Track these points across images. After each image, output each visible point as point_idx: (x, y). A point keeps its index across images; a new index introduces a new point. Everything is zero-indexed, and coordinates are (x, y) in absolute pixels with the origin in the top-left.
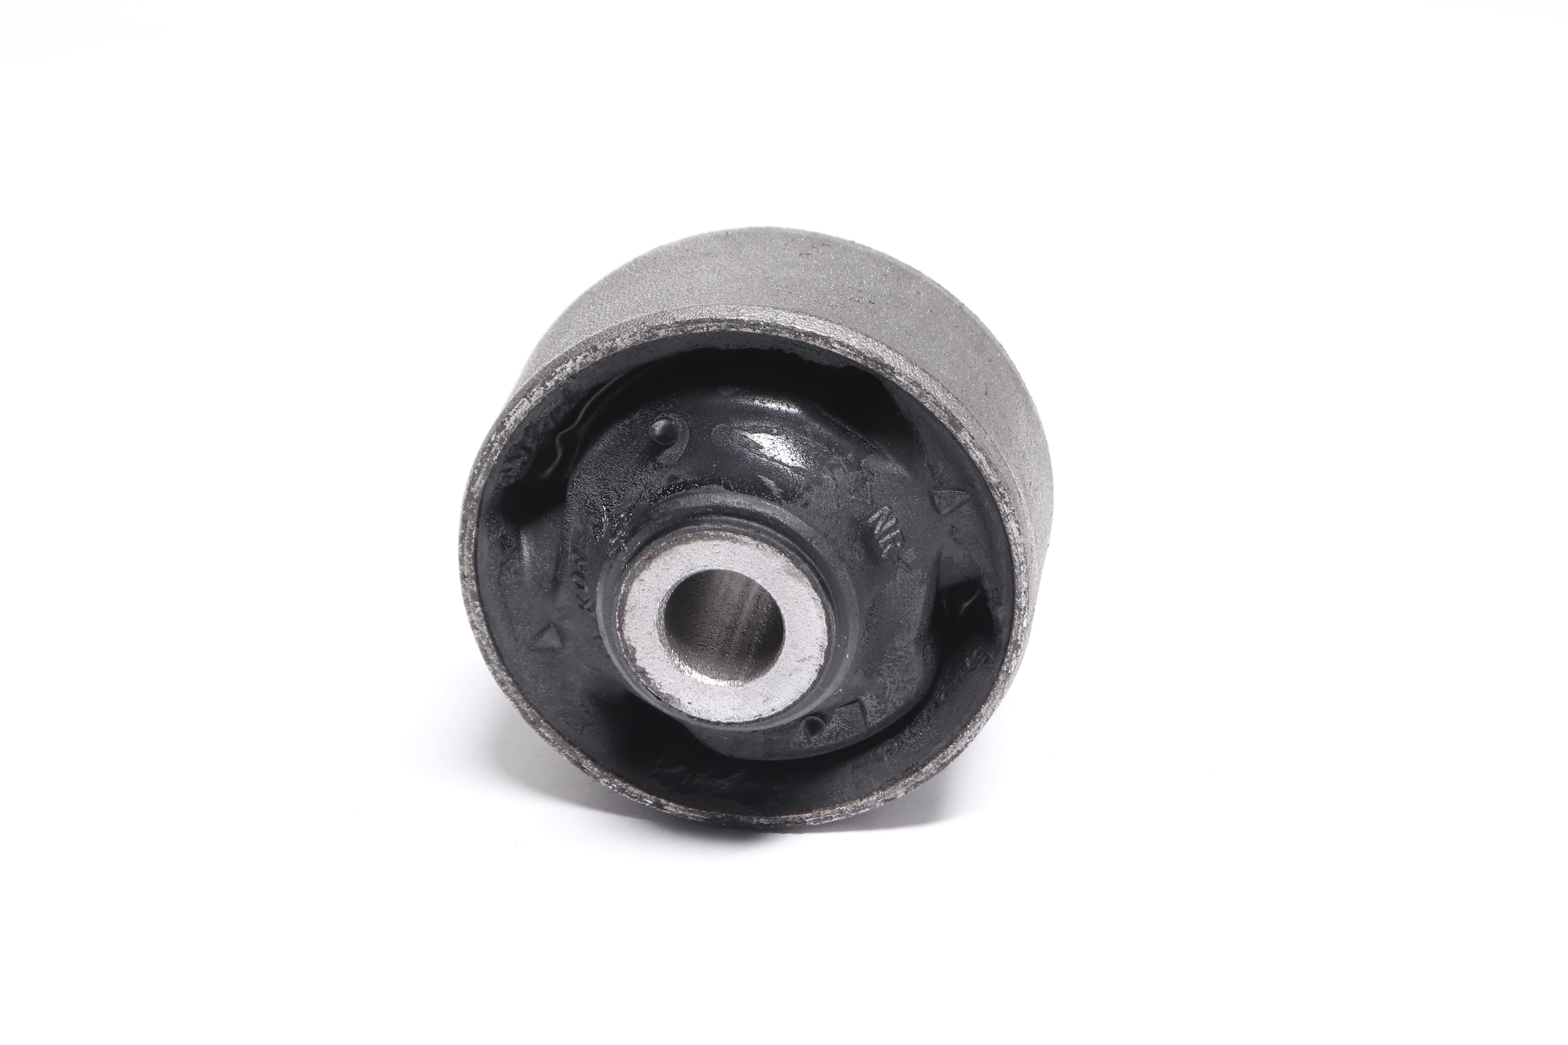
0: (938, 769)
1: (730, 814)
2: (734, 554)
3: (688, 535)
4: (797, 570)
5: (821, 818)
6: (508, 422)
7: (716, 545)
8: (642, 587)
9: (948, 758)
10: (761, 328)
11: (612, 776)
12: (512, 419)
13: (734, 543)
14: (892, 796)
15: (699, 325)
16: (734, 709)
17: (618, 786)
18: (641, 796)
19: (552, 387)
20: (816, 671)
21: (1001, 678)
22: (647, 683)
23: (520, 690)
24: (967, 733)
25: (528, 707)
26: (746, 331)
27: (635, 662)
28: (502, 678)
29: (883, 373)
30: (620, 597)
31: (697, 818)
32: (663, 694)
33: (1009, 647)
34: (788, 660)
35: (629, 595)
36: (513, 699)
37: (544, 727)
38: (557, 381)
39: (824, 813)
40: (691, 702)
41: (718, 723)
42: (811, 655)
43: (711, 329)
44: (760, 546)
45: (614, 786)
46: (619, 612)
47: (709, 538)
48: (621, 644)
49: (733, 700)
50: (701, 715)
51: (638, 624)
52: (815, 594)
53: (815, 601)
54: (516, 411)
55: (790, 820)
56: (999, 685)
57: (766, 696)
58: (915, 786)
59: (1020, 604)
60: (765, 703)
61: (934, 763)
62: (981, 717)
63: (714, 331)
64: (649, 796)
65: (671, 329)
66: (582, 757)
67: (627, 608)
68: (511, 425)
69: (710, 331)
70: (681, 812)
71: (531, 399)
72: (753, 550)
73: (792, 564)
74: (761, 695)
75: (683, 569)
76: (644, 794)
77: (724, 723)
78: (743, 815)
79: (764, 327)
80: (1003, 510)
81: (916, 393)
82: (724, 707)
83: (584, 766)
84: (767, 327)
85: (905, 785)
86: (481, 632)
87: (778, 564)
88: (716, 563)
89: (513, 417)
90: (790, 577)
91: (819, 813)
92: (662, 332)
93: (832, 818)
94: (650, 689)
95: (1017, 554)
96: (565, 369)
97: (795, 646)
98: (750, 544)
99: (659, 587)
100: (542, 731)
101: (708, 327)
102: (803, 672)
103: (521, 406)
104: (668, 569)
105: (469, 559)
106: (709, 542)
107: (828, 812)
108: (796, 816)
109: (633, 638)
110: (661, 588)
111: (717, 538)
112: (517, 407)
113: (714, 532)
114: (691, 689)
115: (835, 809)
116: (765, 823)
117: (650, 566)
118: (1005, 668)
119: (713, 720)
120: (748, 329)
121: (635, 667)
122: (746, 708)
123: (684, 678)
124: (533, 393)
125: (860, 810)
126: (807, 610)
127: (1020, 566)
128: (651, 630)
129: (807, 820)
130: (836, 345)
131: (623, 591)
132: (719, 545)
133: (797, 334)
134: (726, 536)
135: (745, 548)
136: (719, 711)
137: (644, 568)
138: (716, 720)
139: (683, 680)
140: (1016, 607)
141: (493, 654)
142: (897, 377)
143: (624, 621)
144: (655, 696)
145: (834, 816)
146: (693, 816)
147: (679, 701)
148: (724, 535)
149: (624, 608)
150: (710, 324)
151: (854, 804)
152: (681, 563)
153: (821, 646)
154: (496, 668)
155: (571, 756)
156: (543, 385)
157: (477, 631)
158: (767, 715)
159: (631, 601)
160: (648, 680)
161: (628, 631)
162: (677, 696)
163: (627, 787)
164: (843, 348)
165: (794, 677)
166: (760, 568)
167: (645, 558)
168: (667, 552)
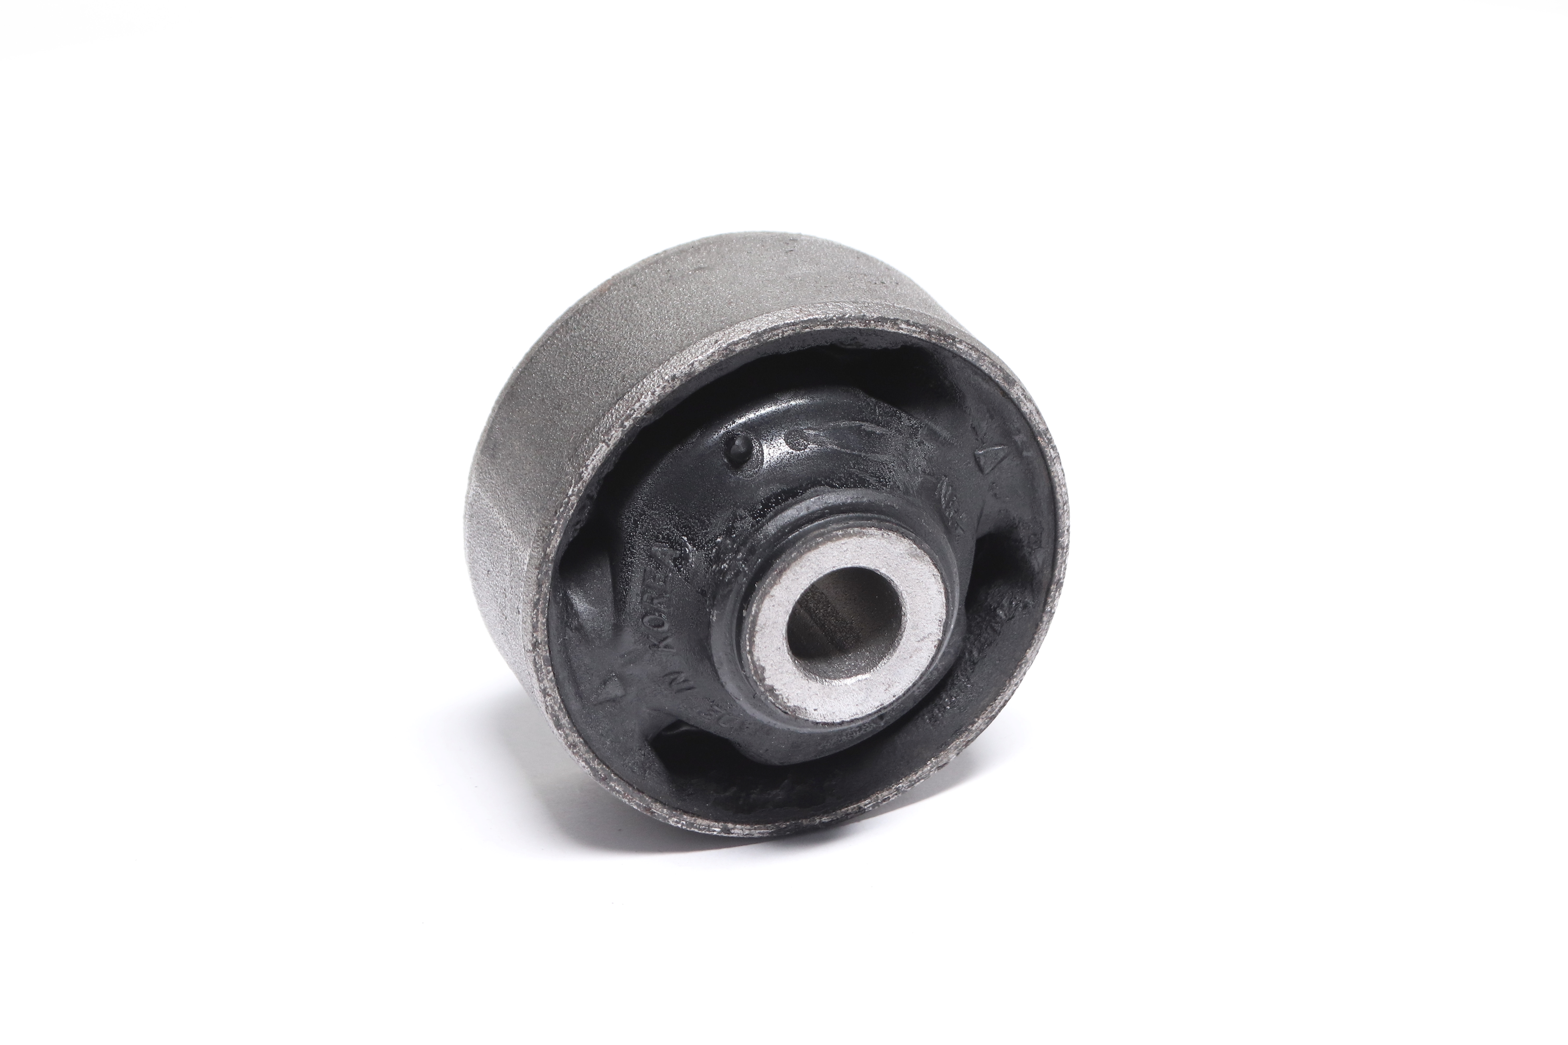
0: (987, 723)
1: (794, 821)
2: (861, 548)
3: (818, 539)
4: (919, 550)
5: (879, 801)
6: (586, 472)
7: (844, 544)
8: (773, 603)
9: (997, 710)
10: (833, 323)
11: (680, 814)
12: (590, 468)
13: (861, 537)
14: (945, 761)
15: (775, 333)
16: (857, 705)
17: (686, 822)
18: (709, 826)
19: (630, 425)
20: (935, 646)
21: (1045, 619)
22: (775, 699)
23: (591, 749)
24: (1015, 680)
25: (598, 764)
26: (819, 329)
27: (764, 681)
28: (574, 741)
29: (945, 345)
30: (751, 618)
31: (763, 833)
32: (790, 707)
33: (1052, 587)
34: (909, 642)
35: (760, 614)
36: (584, 759)
37: (614, 781)
38: (636, 418)
39: (881, 795)
40: (816, 708)
41: (842, 723)
42: (931, 632)
43: (786, 334)
44: (885, 534)
45: (683, 823)
46: (750, 634)
47: (838, 538)
48: (752, 667)
49: (857, 696)
50: (827, 719)
51: (768, 642)
52: (936, 570)
53: (935, 578)
54: (594, 458)
55: (850, 811)
56: (1043, 626)
57: (888, 684)
58: (966, 745)
59: (1063, 542)
60: (887, 691)
61: (983, 719)
62: (1027, 662)
63: (789, 335)
64: (716, 823)
65: (748, 342)
66: (652, 802)
67: (757, 628)
68: (589, 475)
69: (784, 336)
70: (747, 832)
71: (609, 443)
72: (879, 540)
73: (914, 546)
74: (883, 684)
75: (812, 576)
76: (712, 823)
77: (847, 722)
78: (806, 818)
79: (837, 322)
80: (1050, 455)
81: (975, 358)
82: (848, 705)
83: (654, 811)
84: (839, 321)
85: (956, 748)
86: (554, 698)
87: (901, 548)
88: (843, 562)
89: (591, 465)
90: (913, 559)
91: (877, 797)
92: (739, 347)
93: (889, 798)
94: (778, 705)
95: (1061, 495)
96: (644, 404)
97: (915, 627)
98: (876, 535)
99: (789, 599)
100: (613, 785)
101: (783, 333)
102: (923, 651)
103: (599, 452)
104: (798, 579)
105: (543, 624)
106: (837, 542)
107: (885, 793)
108: (855, 806)
109: (763, 657)
110: (790, 599)
111: (846, 536)
112: (595, 454)
113: (842, 531)
114: (817, 695)
115: (892, 789)
116: (827, 821)
117: (781, 580)
118: (1048, 609)
119: (838, 721)
120: (821, 327)
121: (764, 686)
122: (868, 701)
123: (810, 686)
124: (612, 436)
125: (915, 783)
126: (928, 588)
127: (1064, 506)
128: (780, 645)
129: (866, 807)
130: (903, 326)
131: (753, 611)
132: (846, 543)
133: (867, 322)
134: (853, 532)
135: (871, 540)
136: (843, 711)
137: (775, 583)
138: (840, 720)
139: (810, 688)
140: (1059, 546)
141: (564, 718)
142: (958, 345)
143: (754, 641)
144: (783, 711)
145: (891, 796)
146: (759, 833)
147: (806, 710)
148: (852, 532)
149: (754, 629)
150: (786, 328)
151: (910, 779)
152: (811, 569)
153: (940, 621)
154: (567, 732)
155: (641, 804)
156: (622, 425)
157: (550, 698)
158: (888, 703)
159: (761, 620)
160: (776, 697)
161: (758, 651)
162: (804, 706)
163: (695, 820)
164: (909, 327)
165: (914, 658)
166: (885, 557)
167: (775, 573)
168: (797, 562)
